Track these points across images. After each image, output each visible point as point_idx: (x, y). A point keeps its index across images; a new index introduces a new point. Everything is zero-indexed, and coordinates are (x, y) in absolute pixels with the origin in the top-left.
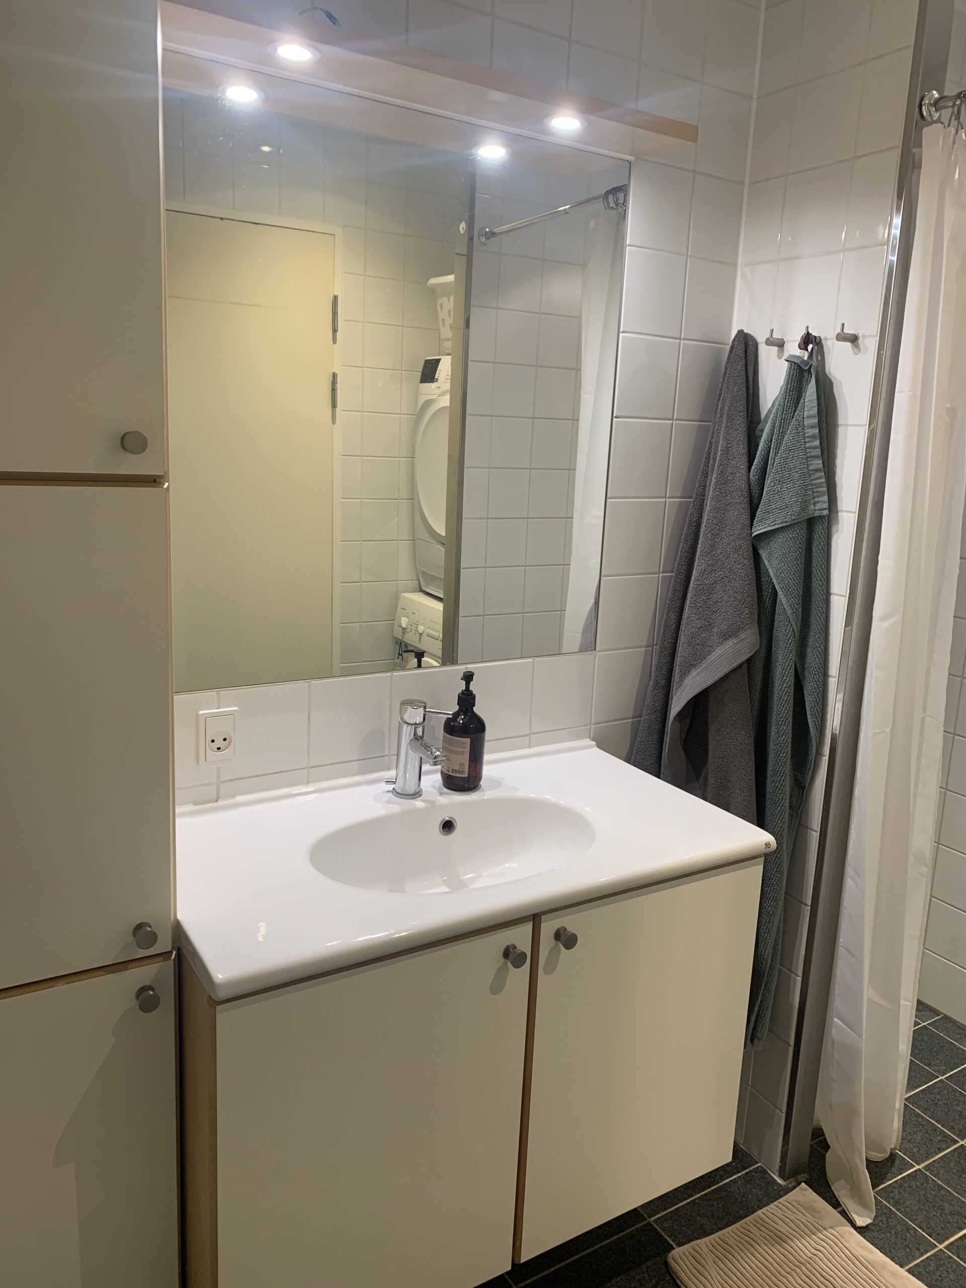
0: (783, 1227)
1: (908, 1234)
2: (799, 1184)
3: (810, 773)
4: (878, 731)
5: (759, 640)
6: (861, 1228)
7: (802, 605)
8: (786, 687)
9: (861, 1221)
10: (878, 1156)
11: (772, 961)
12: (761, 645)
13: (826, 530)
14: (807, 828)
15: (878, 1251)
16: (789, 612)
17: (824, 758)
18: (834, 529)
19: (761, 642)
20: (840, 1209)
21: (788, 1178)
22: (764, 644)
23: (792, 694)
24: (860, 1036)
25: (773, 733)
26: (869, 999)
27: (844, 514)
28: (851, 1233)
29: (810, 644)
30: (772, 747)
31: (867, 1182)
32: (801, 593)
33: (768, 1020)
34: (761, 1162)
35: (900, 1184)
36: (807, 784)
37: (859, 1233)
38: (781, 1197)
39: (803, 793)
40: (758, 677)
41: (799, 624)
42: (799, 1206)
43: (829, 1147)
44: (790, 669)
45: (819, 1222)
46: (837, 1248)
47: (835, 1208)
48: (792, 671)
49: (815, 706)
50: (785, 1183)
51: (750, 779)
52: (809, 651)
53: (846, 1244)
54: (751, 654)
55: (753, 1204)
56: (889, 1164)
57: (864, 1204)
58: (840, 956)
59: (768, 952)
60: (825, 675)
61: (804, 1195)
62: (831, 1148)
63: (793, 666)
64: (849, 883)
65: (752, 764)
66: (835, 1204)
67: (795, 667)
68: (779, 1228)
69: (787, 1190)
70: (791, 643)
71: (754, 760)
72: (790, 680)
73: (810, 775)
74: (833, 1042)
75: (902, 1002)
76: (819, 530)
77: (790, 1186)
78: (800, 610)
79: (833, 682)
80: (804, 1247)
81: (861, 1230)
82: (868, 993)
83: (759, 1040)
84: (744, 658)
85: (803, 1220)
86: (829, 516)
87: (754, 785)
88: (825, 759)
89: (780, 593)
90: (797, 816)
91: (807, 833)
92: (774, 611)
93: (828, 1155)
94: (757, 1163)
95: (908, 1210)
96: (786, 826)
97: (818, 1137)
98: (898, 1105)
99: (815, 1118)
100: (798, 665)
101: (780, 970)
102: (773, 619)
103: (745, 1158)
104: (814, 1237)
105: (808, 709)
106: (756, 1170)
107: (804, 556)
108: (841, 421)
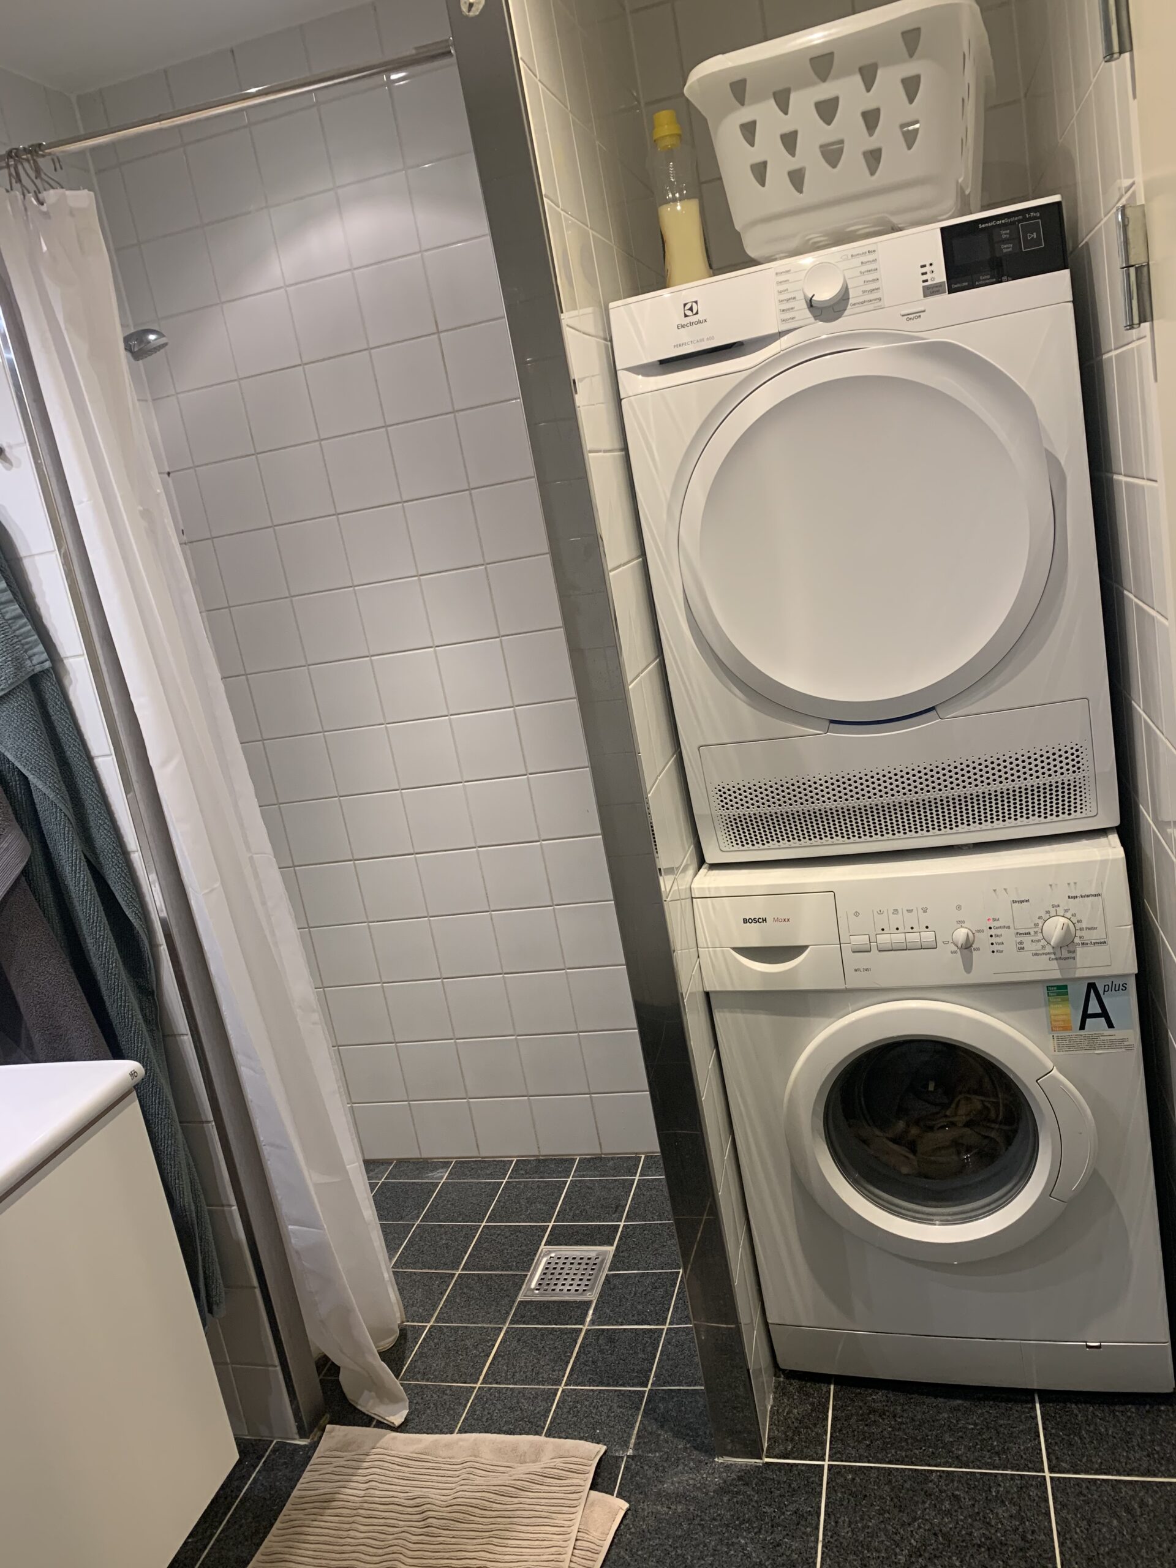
0: (324, 1488)
1: (445, 1397)
2: (324, 1430)
3: (153, 971)
4: (207, 891)
5: (28, 843)
6: (400, 1426)
7: (64, 782)
8: (84, 886)
9: (397, 1420)
10: (388, 1342)
11: (196, 1207)
12: (32, 847)
13: (57, 685)
14: (174, 1035)
15: (425, 1435)
16: (52, 796)
17: (162, 948)
18: (66, 682)
19: (32, 845)
20: (374, 1423)
21: (311, 1432)
22: (37, 846)
23: (94, 891)
24: (320, 1227)
25: (90, 946)
26: (316, 1185)
27: (71, 660)
28: (394, 1438)
29: (92, 824)
30: (96, 962)
31: (388, 1374)
32: (57, 769)
33: (219, 1276)
34: (275, 1438)
35: (421, 1354)
36: (155, 986)
37: (401, 1432)
38: (310, 1458)
39: (154, 999)
40: (46, 887)
41: (70, 806)
42: (333, 1453)
43: (339, 1368)
44: (80, 862)
45: (359, 1452)
46: (386, 1464)
47: (368, 1425)
48: (84, 863)
49: (127, 894)
50: (309, 1440)
51: (85, 1012)
52: (94, 832)
53: (393, 1453)
54: (25, 863)
55: (284, 1489)
56: (403, 1342)
57: (394, 1399)
58: (267, 1157)
59: (187, 1200)
60: (125, 854)
61: (333, 1437)
62: (341, 1370)
63: (83, 858)
64: (245, 1072)
65: (80, 993)
66: (367, 1421)
67: (85, 857)
68: (322, 1491)
69: (314, 1446)
70: (69, 831)
71: (80, 988)
72: (85, 875)
73: (153, 974)
74: (297, 1252)
75: (348, 1167)
76: (48, 687)
77: (316, 1439)
78: (64, 787)
79: (137, 858)
80: (353, 1491)
81: (401, 1428)
82: (312, 1178)
83: (218, 1304)
84: (17, 871)
85: (343, 1463)
86: (53, 668)
87: (92, 1016)
88: (164, 950)
89: (31, 777)
90: (158, 1029)
91: (177, 1042)
92: (33, 800)
93: (342, 1378)
94: (272, 1441)
95: (437, 1373)
96: (149, 1046)
97: (325, 1365)
98: (387, 1276)
99: (312, 1349)
100: (88, 854)
101: (210, 1212)
102: (35, 811)
103: (256, 1448)
104: (360, 1471)
105: (120, 900)
106: (274, 1451)
107: (42, 723)
108: (22, 552)
